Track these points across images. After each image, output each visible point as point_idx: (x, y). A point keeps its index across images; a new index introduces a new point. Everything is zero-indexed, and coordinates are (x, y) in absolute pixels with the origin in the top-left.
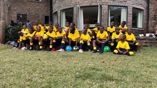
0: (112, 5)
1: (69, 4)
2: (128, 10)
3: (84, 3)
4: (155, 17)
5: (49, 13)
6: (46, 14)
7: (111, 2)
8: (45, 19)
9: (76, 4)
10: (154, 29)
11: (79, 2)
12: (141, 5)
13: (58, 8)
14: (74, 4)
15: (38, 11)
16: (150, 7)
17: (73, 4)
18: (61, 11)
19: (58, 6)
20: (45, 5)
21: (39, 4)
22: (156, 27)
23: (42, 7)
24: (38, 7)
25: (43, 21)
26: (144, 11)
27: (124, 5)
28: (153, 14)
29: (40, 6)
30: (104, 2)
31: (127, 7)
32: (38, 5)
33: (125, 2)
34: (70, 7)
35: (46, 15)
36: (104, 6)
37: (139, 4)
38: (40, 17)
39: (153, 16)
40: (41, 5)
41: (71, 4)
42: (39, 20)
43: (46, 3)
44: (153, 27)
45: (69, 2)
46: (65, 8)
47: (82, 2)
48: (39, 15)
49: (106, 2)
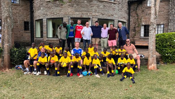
0: (101, 18)
1: (58, 13)
2: (115, 23)
3: (74, 15)
4: (135, 29)
5: (29, 18)
6: (25, 19)
7: (100, 15)
8: (24, 25)
9: (66, 14)
10: (134, 40)
11: (69, 13)
12: (124, 18)
13: (44, 16)
14: (64, 14)
15: (15, 15)
16: (131, 20)
17: (62, 14)
18: (47, 19)
19: (43, 13)
20: (24, 8)
21: (16, 7)
22: (135, 38)
23: (20, 11)
24: (15, 11)
25: (22, 27)
26: (126, 23)
27: (111, 19)
28: (133, 26)
29: (17, 10)
30: (94, 15)
31: (114, 20)
32: (15, 9)
33: (112, 16)
34: (58, 17)
35: (26, 21)
36: (94, 19)
37: (123, 17)
38: (18, 23)
39: (133, 28)
40: (19, 8)
41: (60, 14)
42: (18, 27)
43: (26, 7)
44: (133, 38)
45: (57, 11)
46: (52, 17)
47: (73, 13)
48: (17, 20)
49: (96, 15)
